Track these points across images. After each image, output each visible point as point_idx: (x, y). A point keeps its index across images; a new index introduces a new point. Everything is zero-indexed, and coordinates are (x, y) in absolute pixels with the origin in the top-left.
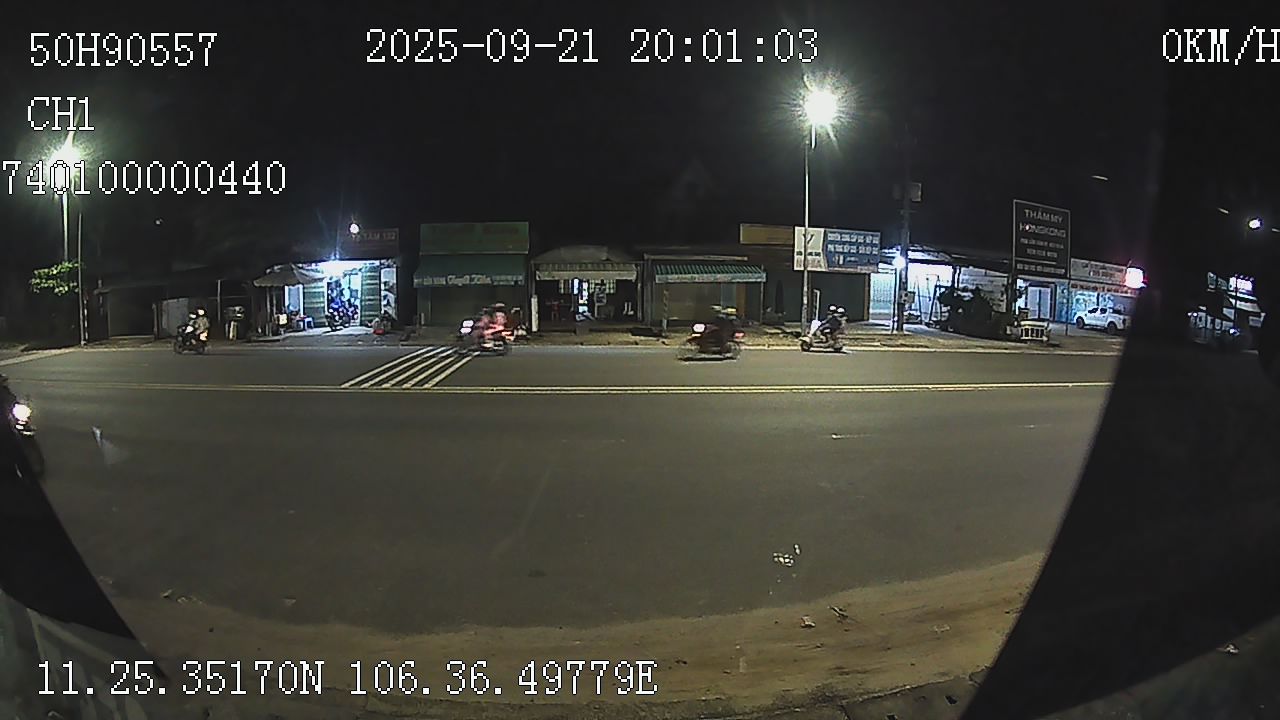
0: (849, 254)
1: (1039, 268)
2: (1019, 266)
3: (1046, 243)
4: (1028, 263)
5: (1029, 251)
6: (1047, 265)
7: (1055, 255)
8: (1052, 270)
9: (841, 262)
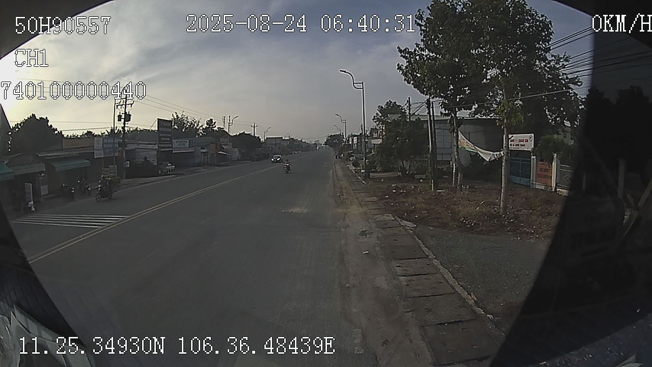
0: (110, 148)
1: (165, 145)
2: (160, 145)
3: (166, 135)
4: (162, 144)
5: (162, 139)
6: (166, 144)
7: (168, 139)
8: (167, 145)
9: (108, 152)
